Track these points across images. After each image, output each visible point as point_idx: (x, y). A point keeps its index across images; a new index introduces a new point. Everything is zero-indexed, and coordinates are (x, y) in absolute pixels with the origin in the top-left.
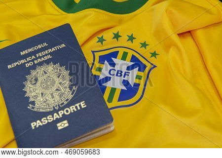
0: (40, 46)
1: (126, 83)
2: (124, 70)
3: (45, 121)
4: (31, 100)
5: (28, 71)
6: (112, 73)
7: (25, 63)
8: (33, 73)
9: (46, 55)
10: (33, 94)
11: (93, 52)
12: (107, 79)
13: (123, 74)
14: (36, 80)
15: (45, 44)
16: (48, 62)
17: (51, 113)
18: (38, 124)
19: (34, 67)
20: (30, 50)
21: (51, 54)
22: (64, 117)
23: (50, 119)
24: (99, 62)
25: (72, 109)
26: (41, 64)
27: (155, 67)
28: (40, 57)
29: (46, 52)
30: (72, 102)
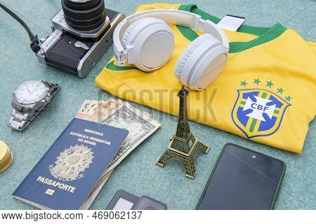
0: (98, 133)
1: (265, 115)
2: (264, 105)
4: (56, 162)
5: (75, 143)
6: (253, 106)
7: (78, 137)
8: (76, 147)
10: (61, 160)
11: (238, 91)
12: (250, 111)
13: (263, 108)
14: (72, 153)
15: (102, 134)
16: (90, 146)
17: (54, 180)
19: (80, 144)
20: (91, 132)
21: (97, 143)
22: (56, 189)
24: (243, 98)
25: (65, 187)
26: (85, 144)
27: (290, 105)
28: (90, 140)
29: (96, 140)
30: (70, 183)
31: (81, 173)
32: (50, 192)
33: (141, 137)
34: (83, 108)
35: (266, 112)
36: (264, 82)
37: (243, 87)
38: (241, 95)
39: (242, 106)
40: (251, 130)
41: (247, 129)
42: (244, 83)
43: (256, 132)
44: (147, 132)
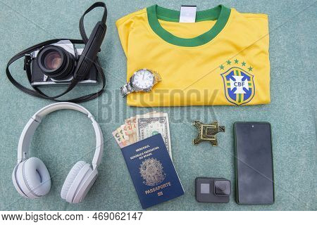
0: (146, 147)
1: (244, 89)
2: (241, 82)
3: (152, 191)
4: (144, 178)
5: (141, 162)
6: (236, 84)
7: (138, 157)
8: (144, 163)
9: (149, 153)
10: (145, 175)
11: (221, 75)
12: (235, 89)
13: (241, 84)
14: (145, 167)
15: (148, 146)
16: (150, 157)
17: (154, 187)
18: (149, 192)
19: (143, 160)
20: (141, 149)
21: (152, 152)
22: (160, 190)
23: (154, 190)
24: (227, 80)
25: (164, 185)
26: (147, 158)
27: (253, 76)
28: (146, 154)
29: (149, 151)
30: (164, 182)
31: (163, 174)
32: (160, 194)
33: (166, 129)
34: (117, 139)
35: (244, 86)
36: (233, 61)
37: (223, 71)
38: (225, 79)
39: (229, 87)
40: (239, 102)
41: (237, 102)
42: (222, 67)
43: (242, 101)
44: (166, 124)
